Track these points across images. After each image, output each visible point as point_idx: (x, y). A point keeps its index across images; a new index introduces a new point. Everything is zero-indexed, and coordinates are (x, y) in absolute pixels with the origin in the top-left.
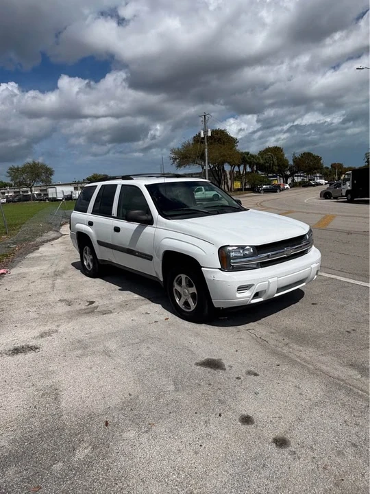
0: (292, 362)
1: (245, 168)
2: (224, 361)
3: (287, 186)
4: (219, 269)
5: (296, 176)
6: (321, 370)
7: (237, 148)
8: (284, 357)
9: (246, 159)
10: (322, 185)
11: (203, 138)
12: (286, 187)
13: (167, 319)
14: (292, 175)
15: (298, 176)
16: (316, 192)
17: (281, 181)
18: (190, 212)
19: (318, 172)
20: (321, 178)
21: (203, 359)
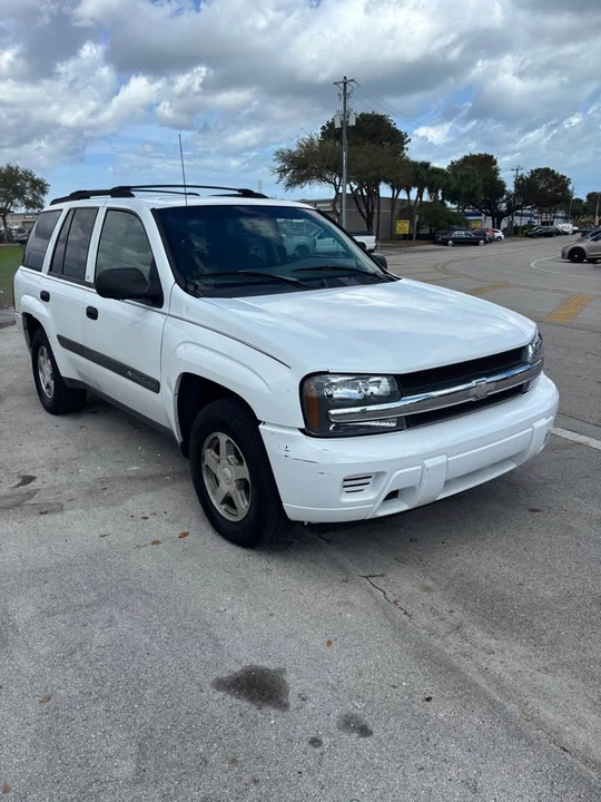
0: (466, 690)
1: (420, 194)
2: (290, 678)
3: (500, 234)
4: (301, 430)
5: (517, 214)
6: (540, 725)
7: (407, 154)
8: (446, 669)
9: (422, 175)
10: (566, 234)
11: (340, 130)
12: (497, 235)
13: (185, 534)
14: (511, 211)
15: (522, 215)
16: (556, 247)
17: (489, 223)
18: (259, 280)
19: (561, 209)
20: (566, 219)
21: (237, 669)
